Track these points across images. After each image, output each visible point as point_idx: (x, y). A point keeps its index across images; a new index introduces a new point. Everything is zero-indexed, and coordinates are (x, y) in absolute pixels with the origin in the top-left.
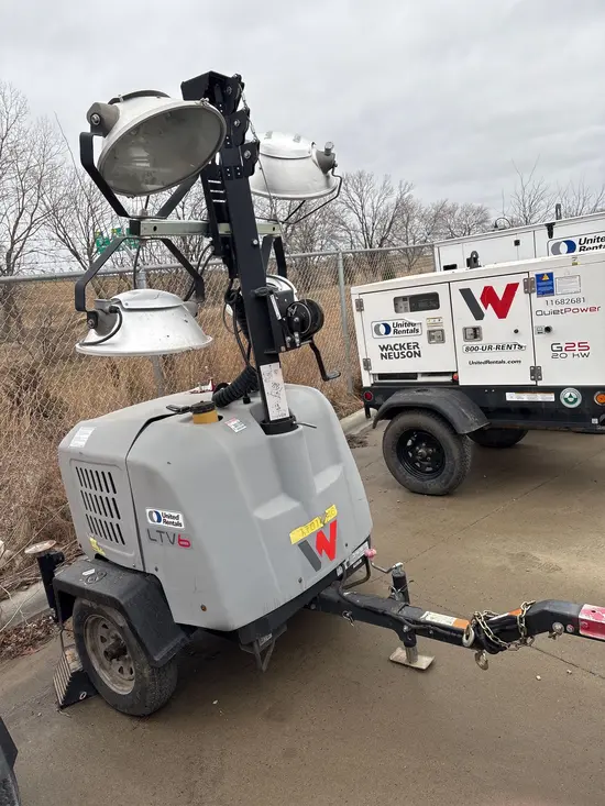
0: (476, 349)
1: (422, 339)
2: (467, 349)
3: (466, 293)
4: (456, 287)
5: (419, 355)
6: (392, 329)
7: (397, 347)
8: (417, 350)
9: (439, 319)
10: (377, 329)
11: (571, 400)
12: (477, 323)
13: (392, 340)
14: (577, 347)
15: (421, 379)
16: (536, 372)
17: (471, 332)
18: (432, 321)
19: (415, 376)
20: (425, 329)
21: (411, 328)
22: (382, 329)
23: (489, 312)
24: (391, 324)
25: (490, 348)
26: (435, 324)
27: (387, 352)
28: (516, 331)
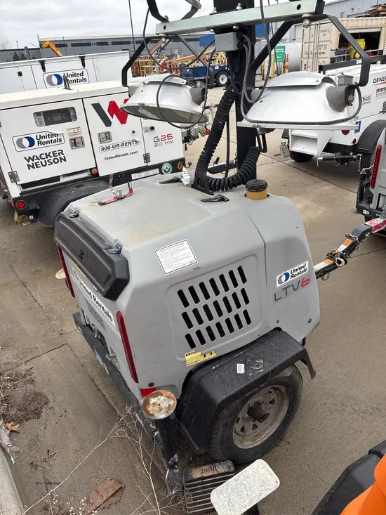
0: (108, 148)
1: (66, 147)
2: (103, 149)
3: (97, 107)
4: (88, 103)
5: (65, 160)
6: (36, 141)
7: (43, 156)
8: (62, 156)
9: (78, 128)
10: (20, 143)
11: (167, 170)
12: (108, 129)
13: (36, 151)
14: (166, 138)
15: (63, 180)
16: (147, 157)
17: (103, 136)
18: (72, 131)
19: (57, 178)
20: (67, 138)
21: (54, 138)
22: (26, 142)
23: (115, 120)
24: (34, 137)
25: (118, 146)
26: (75, 133)
27: (33, 163)
28: (133, 132)
